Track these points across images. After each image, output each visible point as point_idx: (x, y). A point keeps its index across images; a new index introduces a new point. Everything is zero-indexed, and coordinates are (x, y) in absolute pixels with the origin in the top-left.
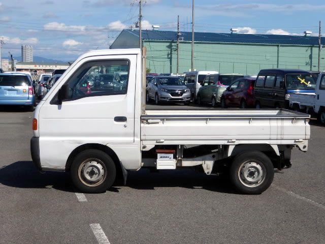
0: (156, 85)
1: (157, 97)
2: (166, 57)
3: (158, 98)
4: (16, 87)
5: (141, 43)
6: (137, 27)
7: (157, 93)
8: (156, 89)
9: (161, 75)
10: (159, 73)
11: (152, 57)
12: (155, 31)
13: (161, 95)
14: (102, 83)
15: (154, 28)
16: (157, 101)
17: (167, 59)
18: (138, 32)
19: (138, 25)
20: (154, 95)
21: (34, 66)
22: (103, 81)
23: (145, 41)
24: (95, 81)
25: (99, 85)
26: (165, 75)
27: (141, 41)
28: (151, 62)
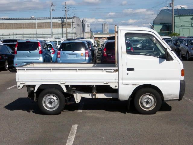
0: (187, 45)
1: (188, 54)
2: (190, 25)
3: (189, 56)
4: (76, 52)
5: (173, 17)
6: (171, 6)
7: (188, 52)
8: (187, 48)
9: (188, 37)
10: (186, 36)
11: (181, 26)
12: (183, 9)
13: (191, 53)
14: (147, 45)
15: (182, 7)
16: (188, 58)
17: (191, 27)
18: (171, 11)
19: (172, 5)
20: (185, 53)
21: (109, 35)
22: (148, 43)
23: (176, 16)
24: (143, 43)
25: (146, 46)
26: (191, 38)
27: (173, 15)
28: (181, 30)
